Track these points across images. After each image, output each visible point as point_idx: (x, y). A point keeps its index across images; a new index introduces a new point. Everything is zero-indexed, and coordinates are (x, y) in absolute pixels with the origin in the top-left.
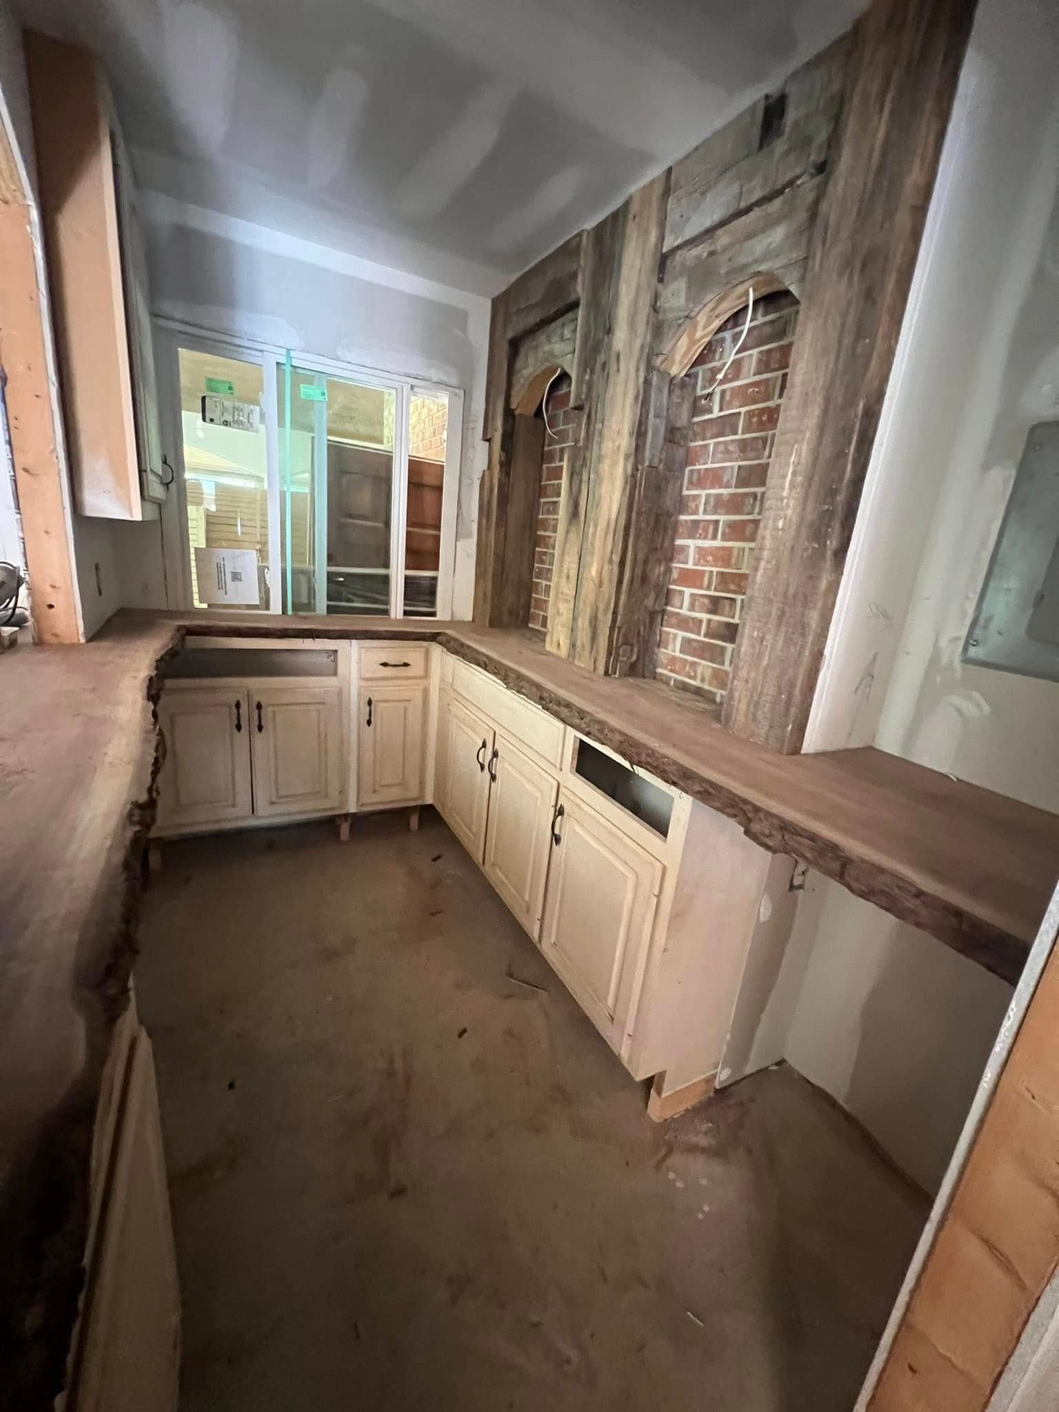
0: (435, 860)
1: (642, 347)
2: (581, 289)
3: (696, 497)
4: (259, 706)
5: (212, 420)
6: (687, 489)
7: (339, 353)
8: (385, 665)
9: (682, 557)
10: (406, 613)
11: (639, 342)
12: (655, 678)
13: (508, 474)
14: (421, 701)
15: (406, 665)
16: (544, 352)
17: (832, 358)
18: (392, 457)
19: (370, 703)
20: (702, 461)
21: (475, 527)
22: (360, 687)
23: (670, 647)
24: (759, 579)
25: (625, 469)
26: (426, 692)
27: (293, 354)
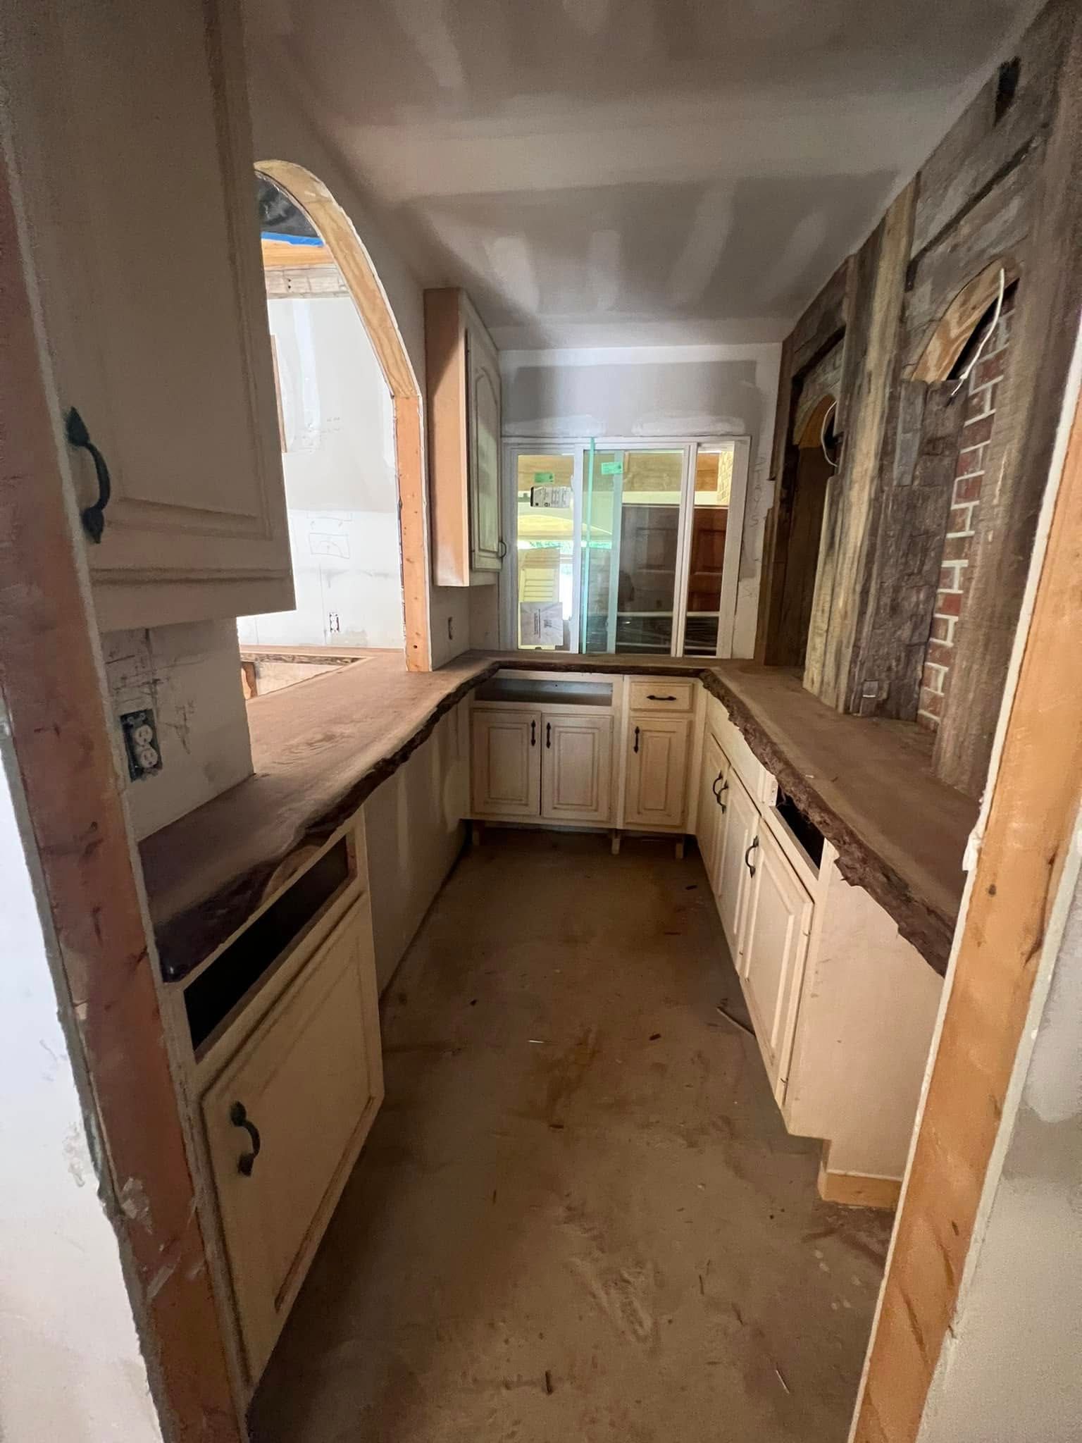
0: (689, 888)
1: (890, 361)
2: (846, 316)
3: (964, 511)
4: (549, 727)
5: (537, 504)
6: (957, 503)
7: (634, 431)
8: (652, 697)
9: (947, 581)
10: (686, 652)
11: (887, 357)
12: (915, 721)
13: (789, 510)
14: (685, 734)
15: (671, 699)
16: (820, 384)
17: (1043, 339)
18: (678, 509)
19: (637, 731)
20: (970, 470)
21: (759, 565)
22: (629, 718)
23: (933, 684)
24: (970, 602)
25: (870, 494)
26: (691, 725)
27: (596, 440)
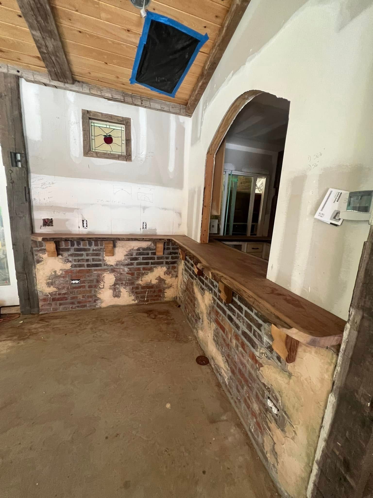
8: (253, 249)
10: (251, 234)
15: (258, 249)
27: (233, 171)
